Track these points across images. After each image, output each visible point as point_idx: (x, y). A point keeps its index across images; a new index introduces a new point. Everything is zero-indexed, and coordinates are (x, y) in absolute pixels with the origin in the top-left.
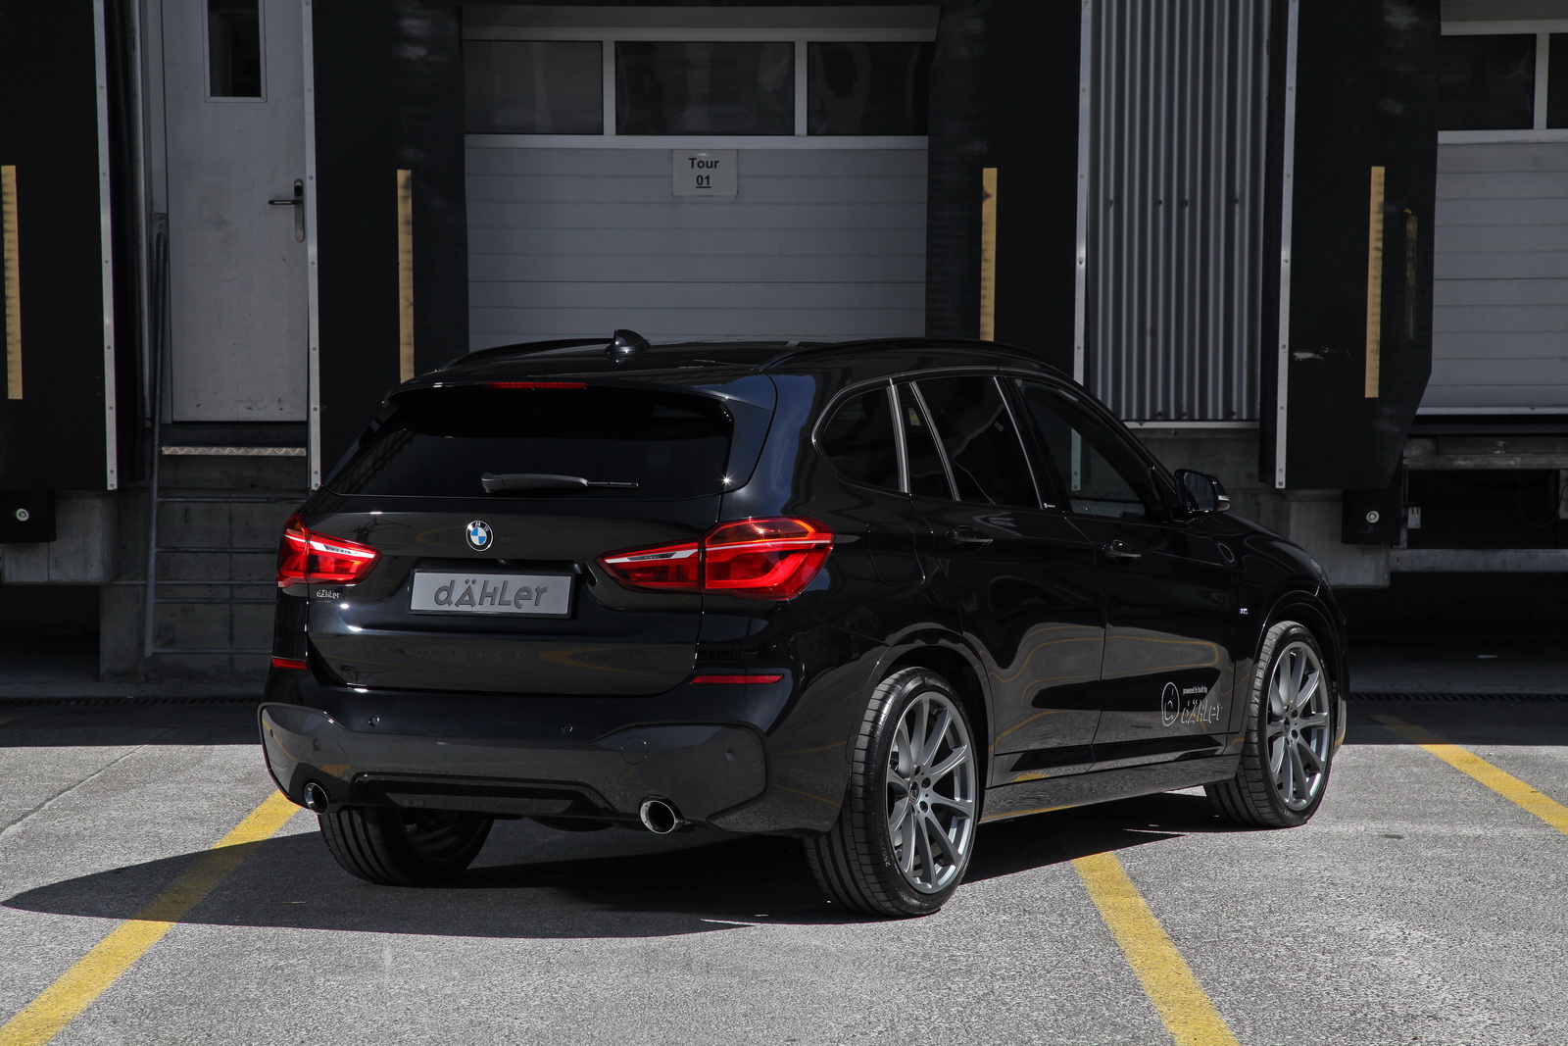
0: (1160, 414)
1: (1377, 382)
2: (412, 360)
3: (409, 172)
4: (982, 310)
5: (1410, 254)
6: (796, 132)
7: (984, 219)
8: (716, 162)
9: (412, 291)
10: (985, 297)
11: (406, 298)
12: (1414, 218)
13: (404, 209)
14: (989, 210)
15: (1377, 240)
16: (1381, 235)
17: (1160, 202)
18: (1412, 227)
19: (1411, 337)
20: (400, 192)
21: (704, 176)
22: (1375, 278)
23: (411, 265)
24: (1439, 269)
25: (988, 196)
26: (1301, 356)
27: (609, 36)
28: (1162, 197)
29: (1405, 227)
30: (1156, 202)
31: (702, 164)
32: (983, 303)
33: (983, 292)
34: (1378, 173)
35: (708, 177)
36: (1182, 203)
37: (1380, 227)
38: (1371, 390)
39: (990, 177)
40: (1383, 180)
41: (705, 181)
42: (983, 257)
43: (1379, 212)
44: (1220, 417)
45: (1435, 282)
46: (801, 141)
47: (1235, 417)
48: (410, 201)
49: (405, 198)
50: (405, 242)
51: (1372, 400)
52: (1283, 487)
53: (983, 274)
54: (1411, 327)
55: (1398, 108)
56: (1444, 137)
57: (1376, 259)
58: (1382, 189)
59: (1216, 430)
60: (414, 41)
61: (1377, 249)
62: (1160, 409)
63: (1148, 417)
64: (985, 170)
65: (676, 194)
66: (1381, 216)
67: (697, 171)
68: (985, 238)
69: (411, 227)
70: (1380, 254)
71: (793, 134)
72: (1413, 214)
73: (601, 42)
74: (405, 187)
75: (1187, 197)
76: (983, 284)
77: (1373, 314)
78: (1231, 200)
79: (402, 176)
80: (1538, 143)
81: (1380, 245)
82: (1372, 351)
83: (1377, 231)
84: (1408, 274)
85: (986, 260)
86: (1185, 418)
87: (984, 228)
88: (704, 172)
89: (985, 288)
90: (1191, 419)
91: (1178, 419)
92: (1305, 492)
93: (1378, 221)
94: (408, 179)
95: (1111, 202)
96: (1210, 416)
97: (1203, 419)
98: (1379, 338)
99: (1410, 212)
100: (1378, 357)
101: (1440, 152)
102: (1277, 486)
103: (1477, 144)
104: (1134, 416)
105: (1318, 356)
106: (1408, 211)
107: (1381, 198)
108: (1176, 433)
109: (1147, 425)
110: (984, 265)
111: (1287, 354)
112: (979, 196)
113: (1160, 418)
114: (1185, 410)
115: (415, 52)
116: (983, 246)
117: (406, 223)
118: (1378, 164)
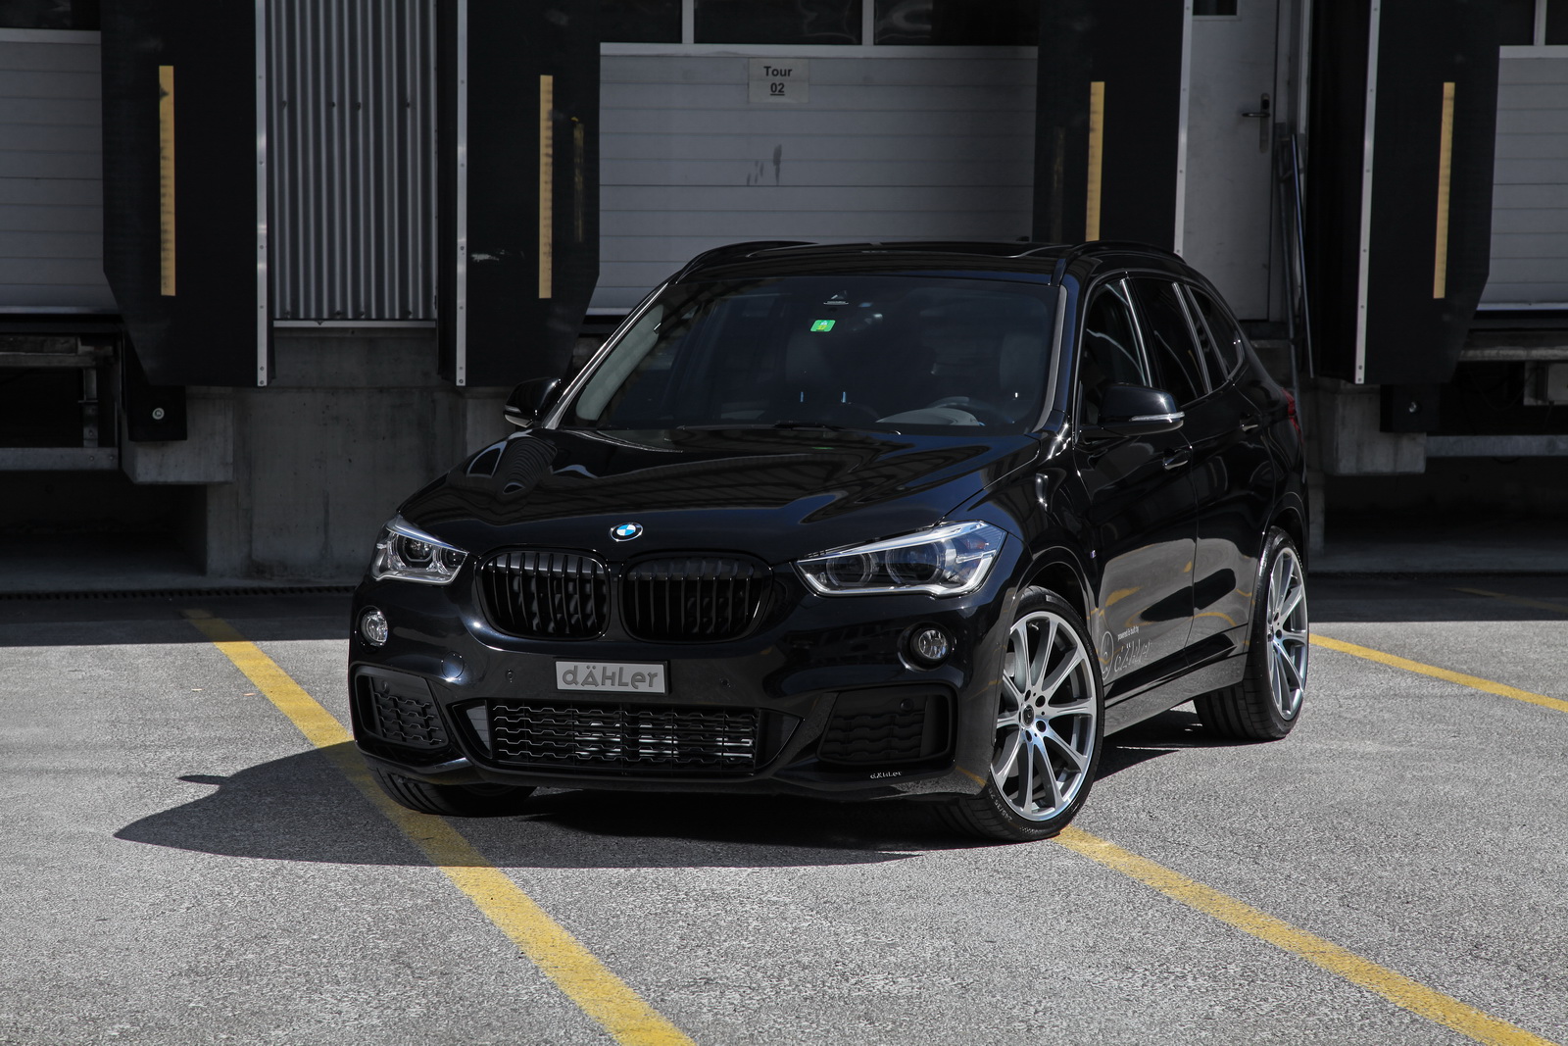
0: (338, 313)
1: (550, 284)
4: (161, 207)
5: (577, 160)
7: (162, 117)
10: (165, 195)
12: (580, 126)
14: (167, 108)
15: (547, 146)
16: (551, 142)
17: (334, 105)
18: (578, 134)
19: (580, 240)
22: (546, 183)
24: (604, 177)
25: (165, 94)
26: (479, 257)
28: (335, 99)
29: (572, 134)
30: (330, 105)
32: (162, 200)
33: (162, 190)
34: (546, 82)
36: (355, 106)
37: (550, 133)
38: (545, 291)
39: (166, 75)
40: (551, 88)
42: (162, 155)
43: (548, 120)
44: (397, 317)
45: (601, 188)
47: (411, 317)
51: (545, 300)
52: (464, 384)
53: (162, 172)
54: (580, 232)
55: (563, 20)
56: (606, 48)
57: (546, 164)
58: (551, 97)
59: (391, 330)
61: (547, 155)
62: (338, 308)
63: (325, 315)
64: (161, 68)
66: (550, 124)
68: (162, 136)
70: (550, 160)
72: (579, 122)
75: (360, 100)
76: (162, 182)
77: (545, 219)
78: (403, 104)
80: (687, 57)
81: (550, 151)
82: (545, 253)
83: (547, 138)
84: (577, 179)
85: (164, 158)
86: (363, 317)
87: (161, 126)
89: (165, 185)
90: (369, 319)
91: (356, 318)
92: (481, 389)
93: (547, 128)
95: (284, 103)
96: (387, 316)
97: (380, 318)
98: (550, 241)
99: (577, 120)
100: (550, 259)
101: (603, 63)
102: (458, 384)
104: (313, 315)
105: (494, 258)
106: (574, 119)
107: (550, 105)
108: (353, 333)
109: (326, 324)
110: (162, 163)
111: (465, 256)
112: (156, 94)
113: (338, 317)
114: (363, 309)
116: (162, 145)
118: (546, 73)
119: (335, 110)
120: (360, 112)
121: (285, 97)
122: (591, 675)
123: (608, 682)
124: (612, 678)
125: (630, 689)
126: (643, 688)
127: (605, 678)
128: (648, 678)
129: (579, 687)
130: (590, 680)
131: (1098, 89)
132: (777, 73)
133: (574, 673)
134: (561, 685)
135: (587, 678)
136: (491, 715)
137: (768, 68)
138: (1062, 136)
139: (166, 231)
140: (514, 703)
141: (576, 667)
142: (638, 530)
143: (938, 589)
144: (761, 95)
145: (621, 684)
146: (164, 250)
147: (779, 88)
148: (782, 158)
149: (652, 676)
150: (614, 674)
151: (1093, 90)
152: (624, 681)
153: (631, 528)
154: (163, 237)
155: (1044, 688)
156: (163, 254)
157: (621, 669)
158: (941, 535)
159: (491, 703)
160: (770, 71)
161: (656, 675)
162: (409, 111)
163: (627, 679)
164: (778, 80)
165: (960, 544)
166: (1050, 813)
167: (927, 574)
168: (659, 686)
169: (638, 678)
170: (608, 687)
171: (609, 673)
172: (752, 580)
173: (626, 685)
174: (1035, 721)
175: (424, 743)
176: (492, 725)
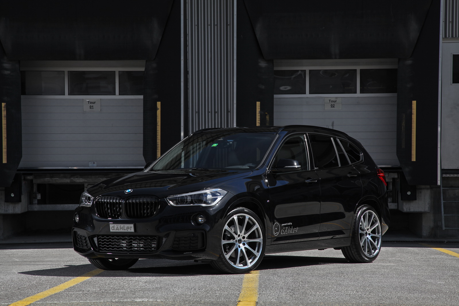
2: (6, 153)
3: (5, 104)
4: (157, 139)
6: (116, 94)
7: (157, 115)
8: (95, 102)
9: (6, 134)
10: (158, 135)
11: (4, 136)
12: (268, 115)
13: (4, 113)
14: (159, 112)
15: (258, 120)
16: (259, 119)
18: (268, 117)
20: (3, 109)
21: (92, 106)
23: (6, 128)
25: (158, 109)
27: (66, 70)
28: (210, 111)
29: (266, 117)
30: (208, 112)
31: (91, 103)
32: (157, 136)
33: (157, 134)
34: (258, 104)
35: (93, 106)
36: (215, 112)
37: (259, 117)
39: (159, 104)
40: (260, 105)
41: (92, 107)
43: (259, 113)
46: (117, 97)
48: (6, 111)
49: (4, 110)
50: (4, 122)
53: (157, 129)
55: (263, 87)
56: (276, 96)
57: (258, 125)
58: (259, 107)
60: (7, 69)
61: (258, 123)
64: (158, 102)
65: (84, 110)
66: (259, 114)
67: (90, 105)
68: (158, 120)
69: (6, 118)
71: (115, 95)
73: (64, 71)
74: (4, 107)
79: (3, 104)
80: (307, 98)
81: (259, 122)
83: (258, 118)
85: (158, 126)
87: (157, 117)
88: (92, 105)
89: (158, 133)
93: (258, 116)
94: (5, 105)
101: (274, 100)
103: (292, 98)
106: (266, 113)
107: (259, 110)
112: (156, 109)
115: (7, 72)
116: (157, 122)
117: (5, 117)
118: (258, 101)
119: (210, 113)
120: (216, 114)
121: (197, 111)
122: (117, 227)
123: (121, 229)
124: (122, 228)
125: (126, 231)
126: (129, 231)
127: (120, 228)
128: (129, 228)
129: (115, 231)
130: (117, 229)
131: (414, 103)
132: (332, 101)
133: (114, 227)
134: (111, 231)
135: (117, 228)
136: (98, 239)
137: (330, 100)
138: (404, 116)
139: (158, 145)
140: (103, 236)
141: (114, 226)
142: (131, 191)
143: (204, 205)
144: (328, 107)
145: (124, 230)
146: (158, 149)
147: (333, 106)
148: (334, 124)
149: (131, 227)
150: (122, 227)
151: (413, 103)
152: (125, 229)
153: (130, 190)
154: (158, 146)
155: (245, 234)
156: (157, 151)
157: (124, 226)
158: (208, 191)
159: (98, 236)
160: (331, 101)
161: (132, 227)
162: (229, 113)
163: (125, 228)
164: (333, 103)
165: (213, 194)
166: (246, 267)
167: (201, 201)
168: (132, 230)
169: (128, 228)
170: (121, 231)
171: (121, 227)
172: (155, 202)
173: (125, 230)
174: (242, 242)
175: (85, 248)
176: (98, 242)
